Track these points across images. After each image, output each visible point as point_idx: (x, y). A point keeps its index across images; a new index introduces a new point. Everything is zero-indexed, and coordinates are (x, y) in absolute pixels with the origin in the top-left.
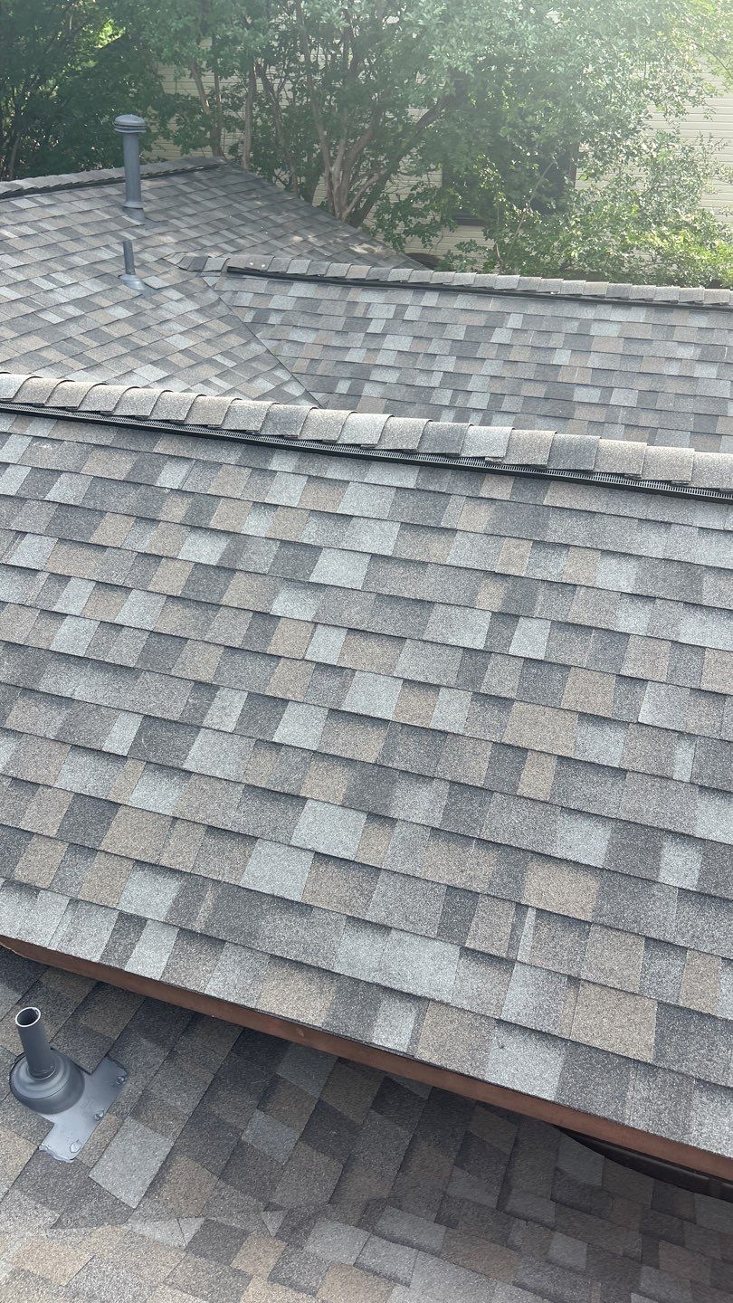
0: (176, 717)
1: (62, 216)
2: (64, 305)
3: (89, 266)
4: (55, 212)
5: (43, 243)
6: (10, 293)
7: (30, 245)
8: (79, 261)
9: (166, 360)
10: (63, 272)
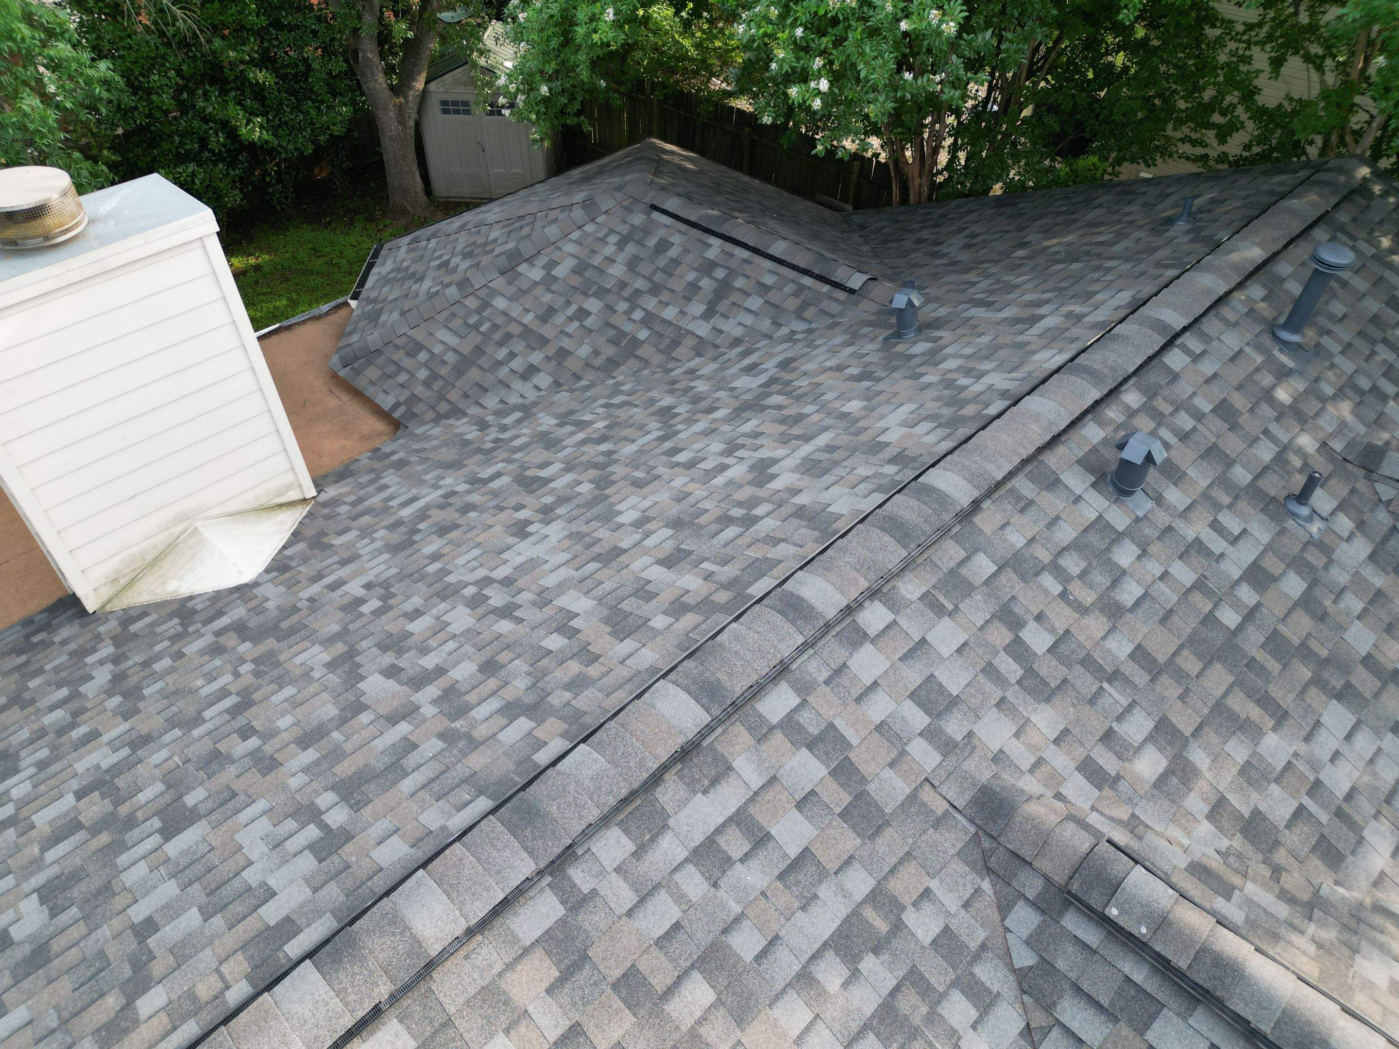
1: (1215, 376)
2: (1237, 583)
3: (1252, 484)
4: (1208, 367)
5: (1203, 447)
6: (1184, 574)
7: (1191, 455)
8: (1241, 475)
9: (1348, 685)
10: (1230, 507)
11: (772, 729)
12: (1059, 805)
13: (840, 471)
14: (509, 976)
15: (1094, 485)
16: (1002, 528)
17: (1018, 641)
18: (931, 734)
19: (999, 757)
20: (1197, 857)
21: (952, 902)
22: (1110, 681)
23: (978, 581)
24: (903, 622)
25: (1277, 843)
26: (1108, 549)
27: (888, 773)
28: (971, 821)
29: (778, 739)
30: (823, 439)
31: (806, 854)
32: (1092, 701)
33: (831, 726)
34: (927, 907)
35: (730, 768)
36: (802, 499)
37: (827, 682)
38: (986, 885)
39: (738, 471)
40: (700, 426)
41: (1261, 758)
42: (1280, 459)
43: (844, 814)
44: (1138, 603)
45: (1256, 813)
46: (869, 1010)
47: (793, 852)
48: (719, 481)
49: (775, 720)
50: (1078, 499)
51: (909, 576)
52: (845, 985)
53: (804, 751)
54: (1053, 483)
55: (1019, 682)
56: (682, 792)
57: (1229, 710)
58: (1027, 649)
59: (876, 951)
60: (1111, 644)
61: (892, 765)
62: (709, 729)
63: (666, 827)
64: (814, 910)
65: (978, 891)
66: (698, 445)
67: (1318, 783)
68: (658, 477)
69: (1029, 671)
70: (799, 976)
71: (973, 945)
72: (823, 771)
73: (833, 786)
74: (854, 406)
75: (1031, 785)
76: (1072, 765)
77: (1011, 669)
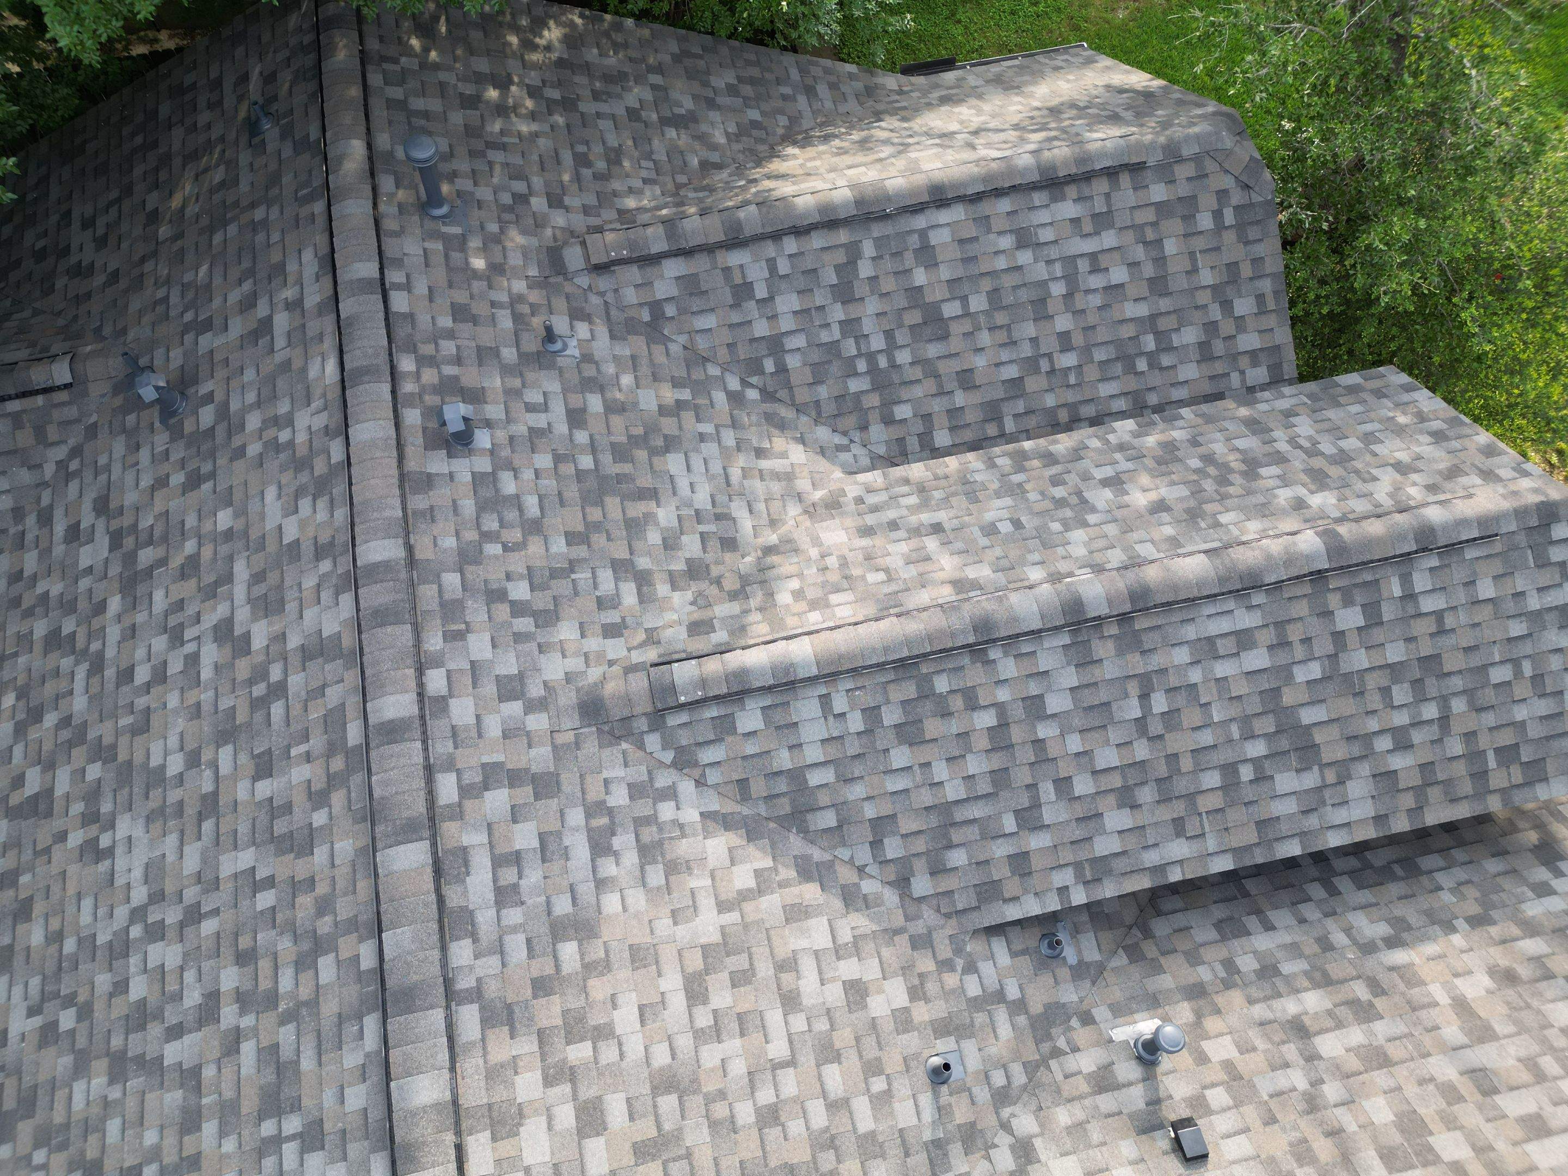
0: (1027, 805)
1: (430, 289)
2: (571, 435)
3: (521, 355)
4: (421, 288)
5: (474, 356)
6: (544, 461)
7: (474, 370)
8: (509, 354)
9: (666, 437)
10: (524, 386)
11: (460, 805)
12: (614, 668)
13: (291, 595)
14: (489, 1057)
15: (450, 456)
16: (435, 545)
17: (513, 603)
18: (530, 707)
19: (569, 678)
20: (686, 620)
21: (619, 772)
22: (573, 571)
23: (459, 594)
24: (452, 666)
25: (707, 566)
26: (497, 491)
27: (533, 752)
28: (590, 725)
29: (468, 804)
30: (241, 571)
31: (542, 837)
32: (576, 593)
33: (484, 766)
34: (613, 787)
35: (464, 850)
36: (294, 641)
37: (456, 748)
38: (624, 745)
39: (210, 654)
40: (114, 633)
41: (667, 529)
42: (517, 318)
43: (537, 797)
44: (542, 508)
45: (689, 561)
46: (636, 860)
47: (536, 843)
48: (206, 673)
49: (455, 798)
50: (451, 476)
51: (424, 635)
52: (617, 864)
53: (487, 794)
54: (428, 481)
55: (537, 626)
56: (459, 889)
57: (633, 519)
58: (521, 602)
59: (613, 834)
60: (554, 549)
61: (530, 746)
62: (434, 845)
63: (472, 913)
64: (572, 854)
65: (624, 753)
66: (140, 653)
67: (697, 512)
68: (148, 710)
69: (535, 614)
70: (597, 887)
71: (645, 778)
72: (506, 791)
73: (518, 791)
74: (224, 519)
75: (594, 674)
76: (600, 639)
77: (524, 624)
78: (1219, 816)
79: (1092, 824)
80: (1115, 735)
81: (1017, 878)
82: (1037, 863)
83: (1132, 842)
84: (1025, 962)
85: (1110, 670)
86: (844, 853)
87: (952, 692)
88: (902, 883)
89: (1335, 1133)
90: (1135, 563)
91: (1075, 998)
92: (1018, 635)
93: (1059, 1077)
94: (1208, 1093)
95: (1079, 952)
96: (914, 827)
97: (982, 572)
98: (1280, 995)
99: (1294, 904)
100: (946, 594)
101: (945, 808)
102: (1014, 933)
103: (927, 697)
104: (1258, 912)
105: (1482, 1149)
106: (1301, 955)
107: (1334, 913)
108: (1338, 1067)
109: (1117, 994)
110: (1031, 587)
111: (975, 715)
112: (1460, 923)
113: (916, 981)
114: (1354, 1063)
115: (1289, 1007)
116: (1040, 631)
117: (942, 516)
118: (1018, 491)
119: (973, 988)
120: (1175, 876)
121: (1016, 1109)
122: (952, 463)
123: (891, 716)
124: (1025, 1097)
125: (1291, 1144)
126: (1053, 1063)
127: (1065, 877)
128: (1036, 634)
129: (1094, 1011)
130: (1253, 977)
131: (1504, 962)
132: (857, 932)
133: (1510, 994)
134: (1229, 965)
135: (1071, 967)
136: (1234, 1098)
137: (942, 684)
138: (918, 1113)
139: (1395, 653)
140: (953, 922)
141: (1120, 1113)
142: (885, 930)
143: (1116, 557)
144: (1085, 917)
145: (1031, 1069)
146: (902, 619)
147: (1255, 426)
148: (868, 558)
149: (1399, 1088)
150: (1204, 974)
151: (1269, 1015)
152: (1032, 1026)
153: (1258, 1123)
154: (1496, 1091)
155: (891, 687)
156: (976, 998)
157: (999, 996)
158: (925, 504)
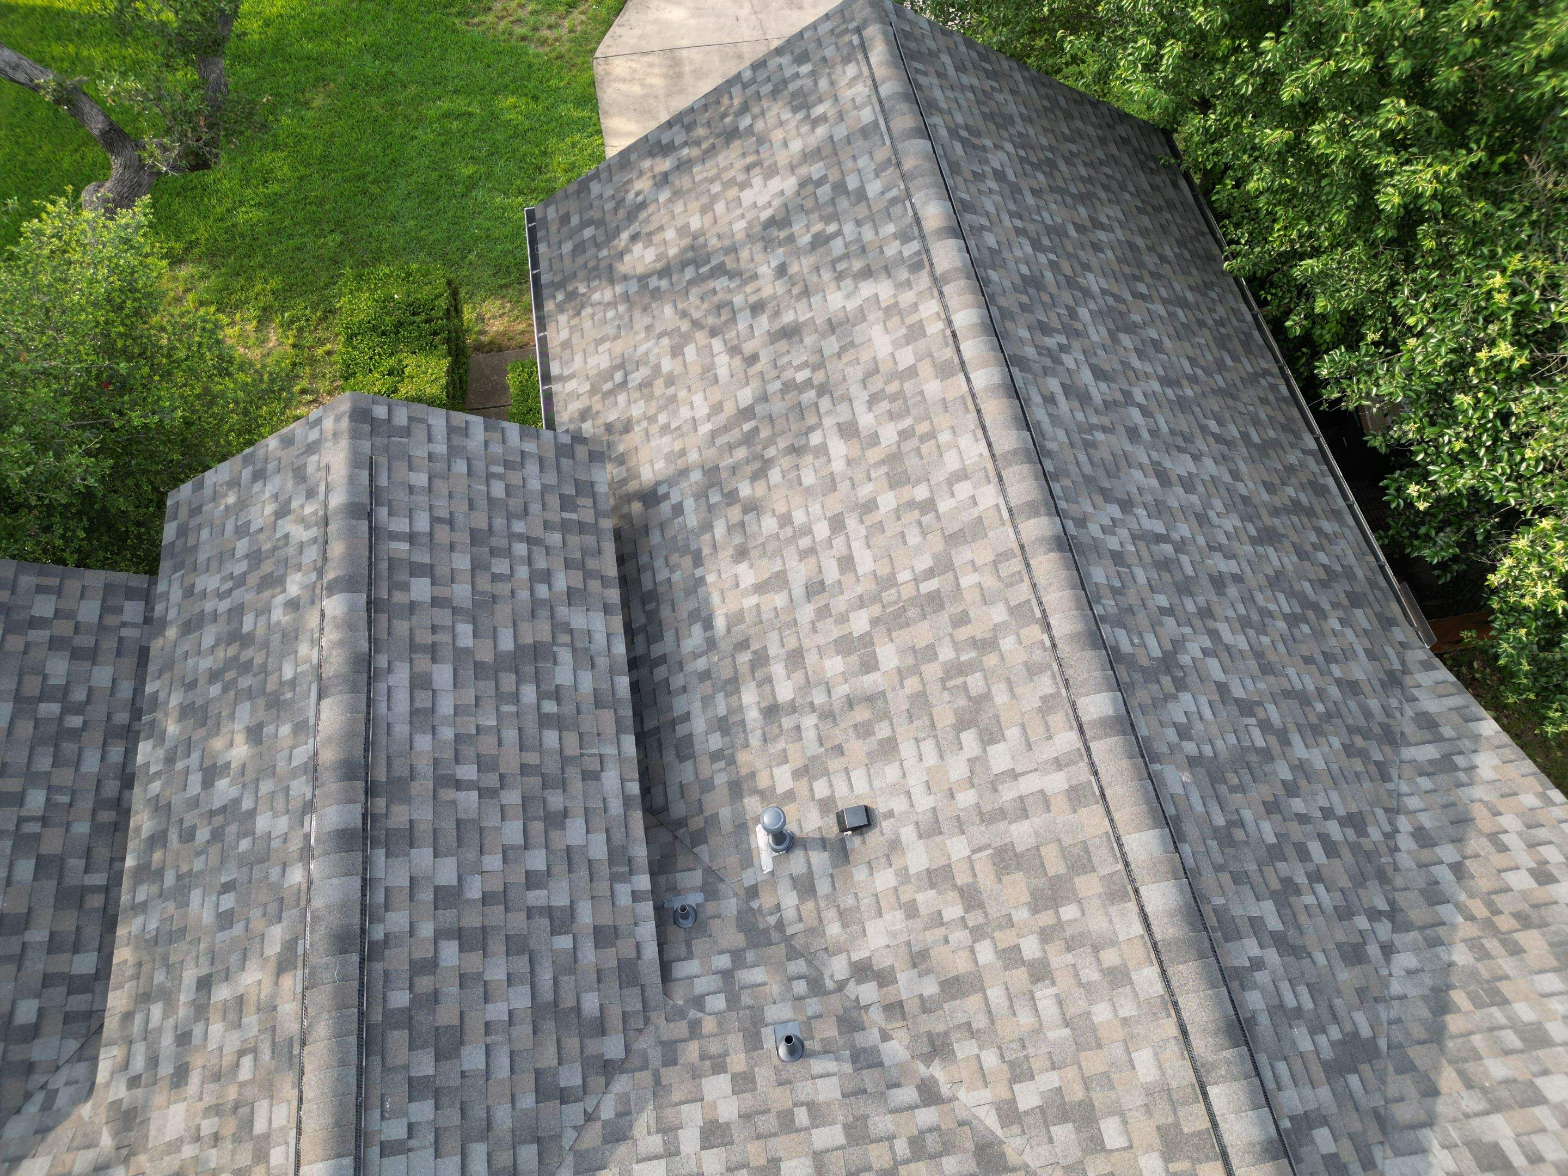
0: (547, 921)
78: (586, 739)
79: (576, 858)
80: (492, 821)
81: (618, 942)
82: (606, 919)
83: (599, 822)
84: (699, 945)
85: (423, 814)
86: (569, 1137)
87: (411, 988)
88: (609, 1069)
89: (850, 703)
90: (312, 770)
91: (733, 901)
92: (363, 904)
93: (800, 927)
94: (817, 796)
95: (693, 889)
96: (552, 1049)
97: (276, 936)
98: (743, 721)
99: (670, 693)
100: (291, 983)
101: (538, 1010)
102: (671, 953)
103: (410, 1018)
104: (673, 723)
105: (861, 603)
106: (712, 697)
107: (681, 663)
108: (801, 689)
109: (732, 860)
110: (310, 882)
111: (442, 964)
112: (699, 572)
113: (708, 1063)
114: (799, 676)
115: (753, 715)
116: (364, 880)
117: (190, 976)
118: (185, 883)
119: (717, 1003)
120: (634, 788)
121: (827, 973)
122: (123, 955)
123: (424, 1065)
124: (817, 963)
125: (858, 737)
126: (790, 931)
127: (623, 892)
128: (366, 884)
129: (746, 884)
130: (727, 739)
131: (730, 551)
132: (653, 1130)
133: (754, 553)
134: (716, 756)
135: (706, 900)
136: (822, 776)
137: (400, 999)
138: (829, 1075)
139: (462, 562)
140: (653, 1015)
141: (832, 876)
142: (655, 1094)
143: (300, 788)
144: (662, 879)
145: (793, 954)
146: (310, 1039)
147: (191, 626)
148: (217, 1077)
149: (819, 647)
150: (721, 779)
151: (758, 733)
152: (756, 946)
153: (842, 760)
154: (822, 583)
155: (389, 1061)
156: (728, 1001)
157: (727, 975)
158: (167, 997)
